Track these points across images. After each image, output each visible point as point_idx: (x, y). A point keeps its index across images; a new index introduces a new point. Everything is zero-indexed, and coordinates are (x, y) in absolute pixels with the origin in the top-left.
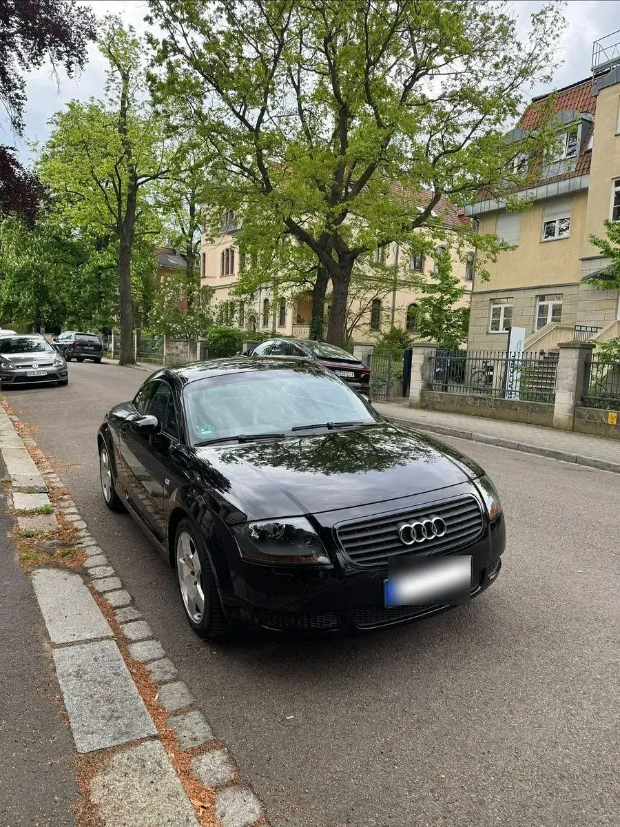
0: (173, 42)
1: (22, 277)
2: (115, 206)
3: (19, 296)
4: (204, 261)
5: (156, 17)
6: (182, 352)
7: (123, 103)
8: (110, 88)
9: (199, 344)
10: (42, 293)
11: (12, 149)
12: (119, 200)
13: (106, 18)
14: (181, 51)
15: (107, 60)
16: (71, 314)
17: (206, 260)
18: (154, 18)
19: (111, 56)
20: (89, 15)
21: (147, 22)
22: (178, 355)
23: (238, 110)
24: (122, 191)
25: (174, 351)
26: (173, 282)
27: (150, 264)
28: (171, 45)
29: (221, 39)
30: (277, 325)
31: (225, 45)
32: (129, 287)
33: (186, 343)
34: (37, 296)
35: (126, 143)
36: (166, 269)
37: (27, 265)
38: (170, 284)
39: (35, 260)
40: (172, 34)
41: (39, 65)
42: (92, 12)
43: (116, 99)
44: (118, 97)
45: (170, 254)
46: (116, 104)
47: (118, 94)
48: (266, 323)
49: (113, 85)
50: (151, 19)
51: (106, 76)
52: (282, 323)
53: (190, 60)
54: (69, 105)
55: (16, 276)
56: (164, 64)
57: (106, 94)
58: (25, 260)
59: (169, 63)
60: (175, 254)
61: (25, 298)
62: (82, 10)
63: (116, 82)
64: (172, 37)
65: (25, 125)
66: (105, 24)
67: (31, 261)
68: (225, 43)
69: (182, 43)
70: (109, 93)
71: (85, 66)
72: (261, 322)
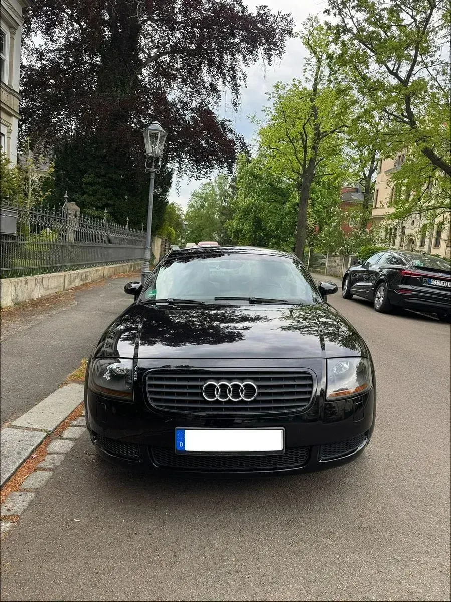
0: (343, 24)
1: (246, 212)
2: (301, 156)
3: (243, 225)
4: (377, 195)
5: (333, 8)
6: (338, 265)
7: (316, 79)
8: (306, 70)
9: (350, 259)
10: (258, 223)
11: (229, 121)
12: (305, 152)
13: (308, 19)
14: (350, 30)
15: (308, 51)
16: (275, 237)
17: (378, 195)
18: (331, 10)
19: (310, 47)
20: (289, 19)
21: (326, 14)
22: (335, 267)
23: (391, 68)
24: (308, 145)
25: (333, 264)
26: (340, 211)
27: (334, 200)
28: (342, 27)
29: (385, 14)
30: (433, 246)
31: (389, 19)
32: (305, 217)
33: (341, 258)
34: (254, 225)
35: (314, 109)
36: (347, 204)
37: (250, 204)
38: (337, 213)
39: (255, 201)
40: (343, 19)
41: (255, 61)
42: (291, 16)
43: (310, 77)
44: (312, 75)
45: (354, 192)
46: (310, 80)
47: (312, 73)
48: (422, 245)
49: (309, 67)
50: (329, 10)
51: (304, 61)
52: (437, 245)
53: (357, 36)
54: (275, 87)
55: (243, 211)
56: (339, 42)
57: (304, 75)
58: (249, 200)
59: (343, 42)
60: (357, 191)
61: (247, 226)
62: (285, 17)
63: (311, 64)
64: (343, 21)
65: (240, 104)
66: (307, 24)
67: (252, 201)
68: (388, 18)
69: (350, 24)
70: (306, 73)
71: (284, 56)
72: (418, 243)
